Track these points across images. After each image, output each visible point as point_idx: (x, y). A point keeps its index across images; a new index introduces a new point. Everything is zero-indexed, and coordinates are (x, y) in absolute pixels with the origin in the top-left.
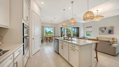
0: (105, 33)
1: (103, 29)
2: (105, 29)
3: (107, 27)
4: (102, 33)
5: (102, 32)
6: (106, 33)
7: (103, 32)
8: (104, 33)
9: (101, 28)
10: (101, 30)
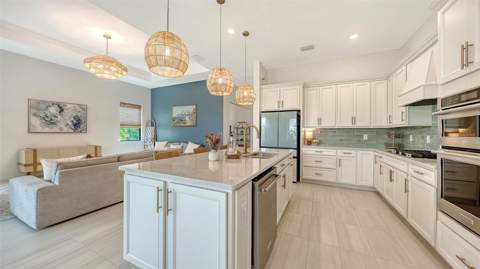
0: (61, 129)
1: (53, 110)
2: (62, 110)
3: (69, 106)
4: (47, 130)
5: (48, 125)
6: (63, 126)
7: (50, 122)
8: (56, 129)
9: (39, 102)
10: (42, 115)
